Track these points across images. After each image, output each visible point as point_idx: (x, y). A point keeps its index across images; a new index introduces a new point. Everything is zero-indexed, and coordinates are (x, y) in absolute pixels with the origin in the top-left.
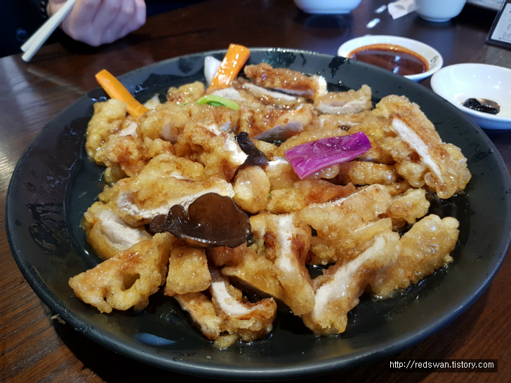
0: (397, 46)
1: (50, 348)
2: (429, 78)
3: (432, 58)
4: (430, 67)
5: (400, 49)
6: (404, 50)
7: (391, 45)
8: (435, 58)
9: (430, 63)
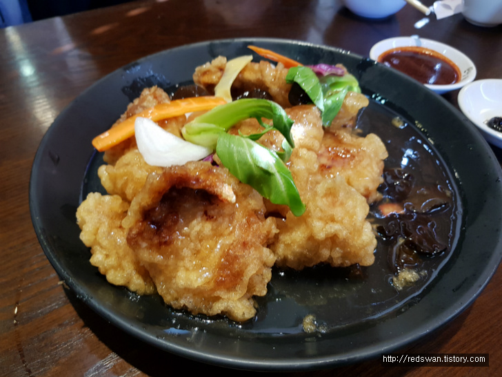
0: (433, 51)
1: (57, 304)
2: (458, 90)
3: (466, 69)
4: (462, 78)
5: (436, 55)
6: (439, 56)
7: (427, 49)
8: (469, 70)
9: (463, 74)
